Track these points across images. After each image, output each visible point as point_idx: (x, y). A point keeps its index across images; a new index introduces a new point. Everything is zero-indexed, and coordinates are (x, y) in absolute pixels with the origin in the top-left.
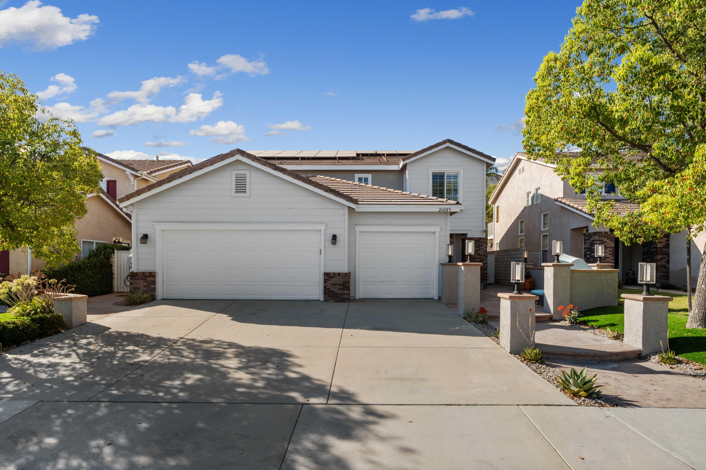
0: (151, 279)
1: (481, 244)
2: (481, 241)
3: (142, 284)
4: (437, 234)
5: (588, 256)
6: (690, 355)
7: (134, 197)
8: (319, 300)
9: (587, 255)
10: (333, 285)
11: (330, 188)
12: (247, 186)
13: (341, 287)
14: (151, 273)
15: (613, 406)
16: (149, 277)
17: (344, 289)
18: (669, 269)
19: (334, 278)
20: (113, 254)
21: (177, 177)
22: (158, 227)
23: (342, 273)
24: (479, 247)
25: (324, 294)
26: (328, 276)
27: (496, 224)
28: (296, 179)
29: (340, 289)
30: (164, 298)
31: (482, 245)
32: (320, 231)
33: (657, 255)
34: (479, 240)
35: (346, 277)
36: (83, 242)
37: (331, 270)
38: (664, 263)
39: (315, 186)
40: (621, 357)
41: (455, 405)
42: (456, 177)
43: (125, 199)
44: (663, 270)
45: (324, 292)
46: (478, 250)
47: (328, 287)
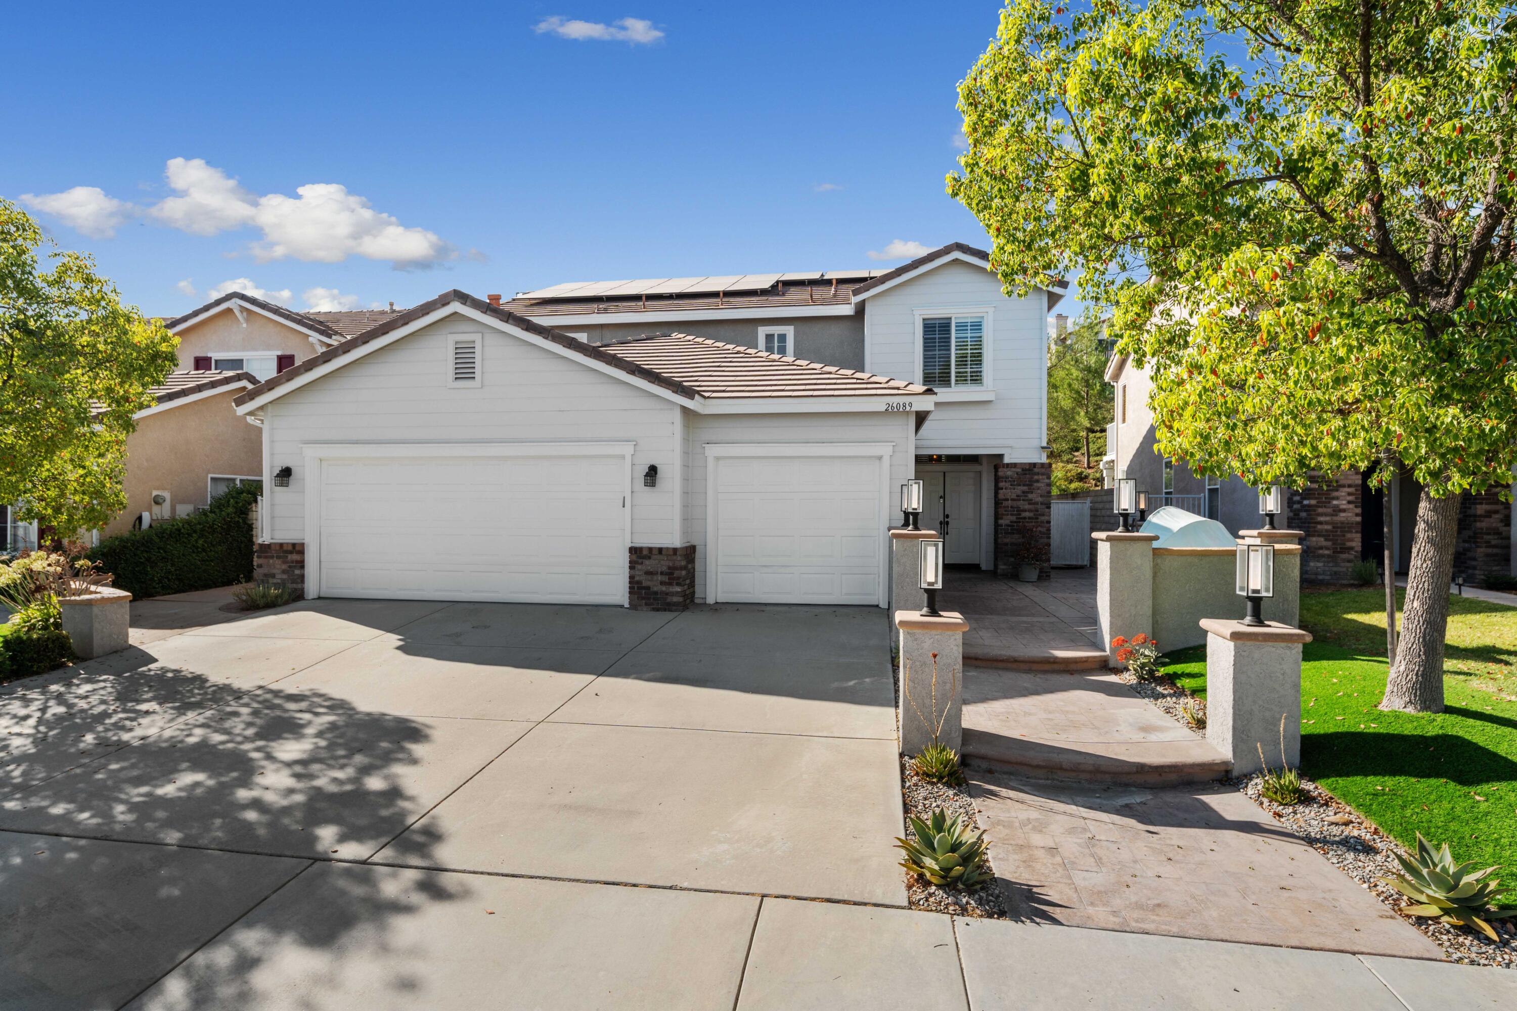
0: (295, 557)
1: (1036, 477)
2: (1036, 470)
3: (278, 566)
4: (886, 461)
5: (1295, 506)
6: (1341, 781)
7: (263, 393)
8: (622, 606)
9: (1295, 503)
10: (648, 573)
11: (637, 365)
12: (476, 365)
13: (665, 579)
14: (294, 545)
15: (990, 916)
16: (291, 552)
17: (670, 584)
18: (1509, 538)
19: (650, 558)
20: (254, 505)
21: (340, 352)
22: (311, 452)
23: (667, 549)
24: (1031, 485)
25: (630, 593)
26: (638, 555)
27: (1121, 425)
28: (569, 348)
29: (662, 583)
30: (322, 595)
31: (1038, 481)
32: (623, 457)
33: (1475, 504)
34: (1030, 470)
35: (675, 557)
36: (212, 479)
37: (646, 541)
38: (1494, 525)
39: (609, 363)
40: (1173, 777)
41: (626, 885)
42: (977, 326)
43: (247, 398)
44: (1493, 542)
45: (630, 588)
46: (1028, 492)
47: (637, 578)
